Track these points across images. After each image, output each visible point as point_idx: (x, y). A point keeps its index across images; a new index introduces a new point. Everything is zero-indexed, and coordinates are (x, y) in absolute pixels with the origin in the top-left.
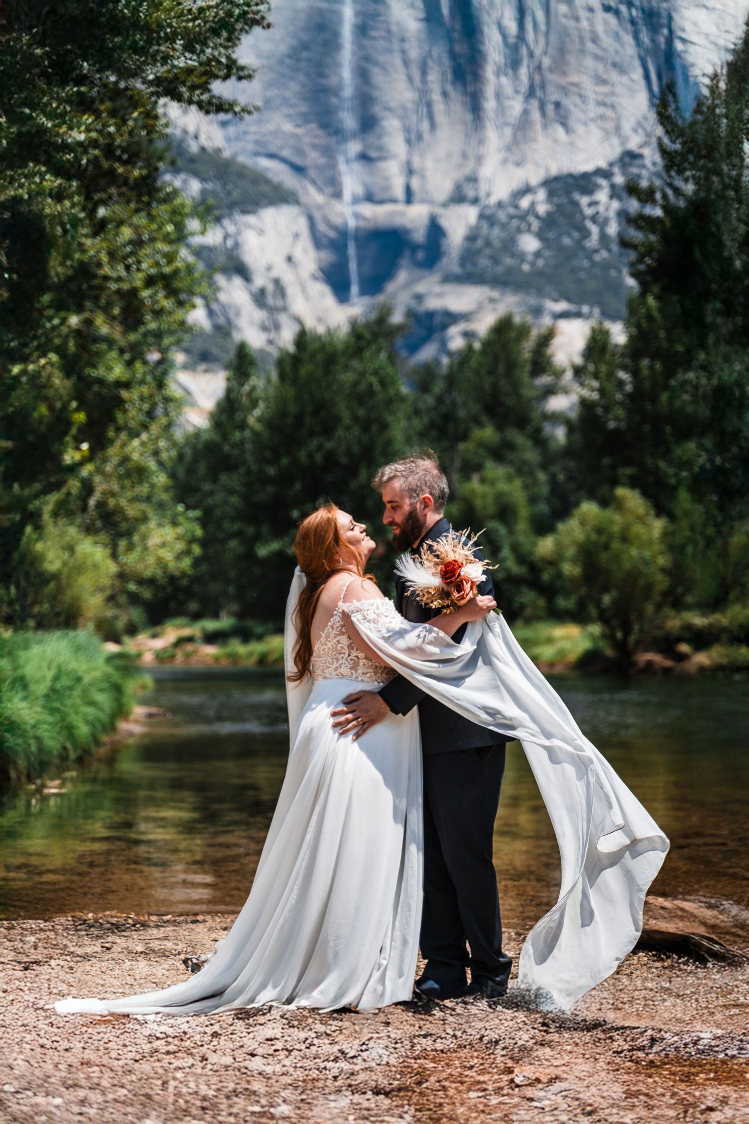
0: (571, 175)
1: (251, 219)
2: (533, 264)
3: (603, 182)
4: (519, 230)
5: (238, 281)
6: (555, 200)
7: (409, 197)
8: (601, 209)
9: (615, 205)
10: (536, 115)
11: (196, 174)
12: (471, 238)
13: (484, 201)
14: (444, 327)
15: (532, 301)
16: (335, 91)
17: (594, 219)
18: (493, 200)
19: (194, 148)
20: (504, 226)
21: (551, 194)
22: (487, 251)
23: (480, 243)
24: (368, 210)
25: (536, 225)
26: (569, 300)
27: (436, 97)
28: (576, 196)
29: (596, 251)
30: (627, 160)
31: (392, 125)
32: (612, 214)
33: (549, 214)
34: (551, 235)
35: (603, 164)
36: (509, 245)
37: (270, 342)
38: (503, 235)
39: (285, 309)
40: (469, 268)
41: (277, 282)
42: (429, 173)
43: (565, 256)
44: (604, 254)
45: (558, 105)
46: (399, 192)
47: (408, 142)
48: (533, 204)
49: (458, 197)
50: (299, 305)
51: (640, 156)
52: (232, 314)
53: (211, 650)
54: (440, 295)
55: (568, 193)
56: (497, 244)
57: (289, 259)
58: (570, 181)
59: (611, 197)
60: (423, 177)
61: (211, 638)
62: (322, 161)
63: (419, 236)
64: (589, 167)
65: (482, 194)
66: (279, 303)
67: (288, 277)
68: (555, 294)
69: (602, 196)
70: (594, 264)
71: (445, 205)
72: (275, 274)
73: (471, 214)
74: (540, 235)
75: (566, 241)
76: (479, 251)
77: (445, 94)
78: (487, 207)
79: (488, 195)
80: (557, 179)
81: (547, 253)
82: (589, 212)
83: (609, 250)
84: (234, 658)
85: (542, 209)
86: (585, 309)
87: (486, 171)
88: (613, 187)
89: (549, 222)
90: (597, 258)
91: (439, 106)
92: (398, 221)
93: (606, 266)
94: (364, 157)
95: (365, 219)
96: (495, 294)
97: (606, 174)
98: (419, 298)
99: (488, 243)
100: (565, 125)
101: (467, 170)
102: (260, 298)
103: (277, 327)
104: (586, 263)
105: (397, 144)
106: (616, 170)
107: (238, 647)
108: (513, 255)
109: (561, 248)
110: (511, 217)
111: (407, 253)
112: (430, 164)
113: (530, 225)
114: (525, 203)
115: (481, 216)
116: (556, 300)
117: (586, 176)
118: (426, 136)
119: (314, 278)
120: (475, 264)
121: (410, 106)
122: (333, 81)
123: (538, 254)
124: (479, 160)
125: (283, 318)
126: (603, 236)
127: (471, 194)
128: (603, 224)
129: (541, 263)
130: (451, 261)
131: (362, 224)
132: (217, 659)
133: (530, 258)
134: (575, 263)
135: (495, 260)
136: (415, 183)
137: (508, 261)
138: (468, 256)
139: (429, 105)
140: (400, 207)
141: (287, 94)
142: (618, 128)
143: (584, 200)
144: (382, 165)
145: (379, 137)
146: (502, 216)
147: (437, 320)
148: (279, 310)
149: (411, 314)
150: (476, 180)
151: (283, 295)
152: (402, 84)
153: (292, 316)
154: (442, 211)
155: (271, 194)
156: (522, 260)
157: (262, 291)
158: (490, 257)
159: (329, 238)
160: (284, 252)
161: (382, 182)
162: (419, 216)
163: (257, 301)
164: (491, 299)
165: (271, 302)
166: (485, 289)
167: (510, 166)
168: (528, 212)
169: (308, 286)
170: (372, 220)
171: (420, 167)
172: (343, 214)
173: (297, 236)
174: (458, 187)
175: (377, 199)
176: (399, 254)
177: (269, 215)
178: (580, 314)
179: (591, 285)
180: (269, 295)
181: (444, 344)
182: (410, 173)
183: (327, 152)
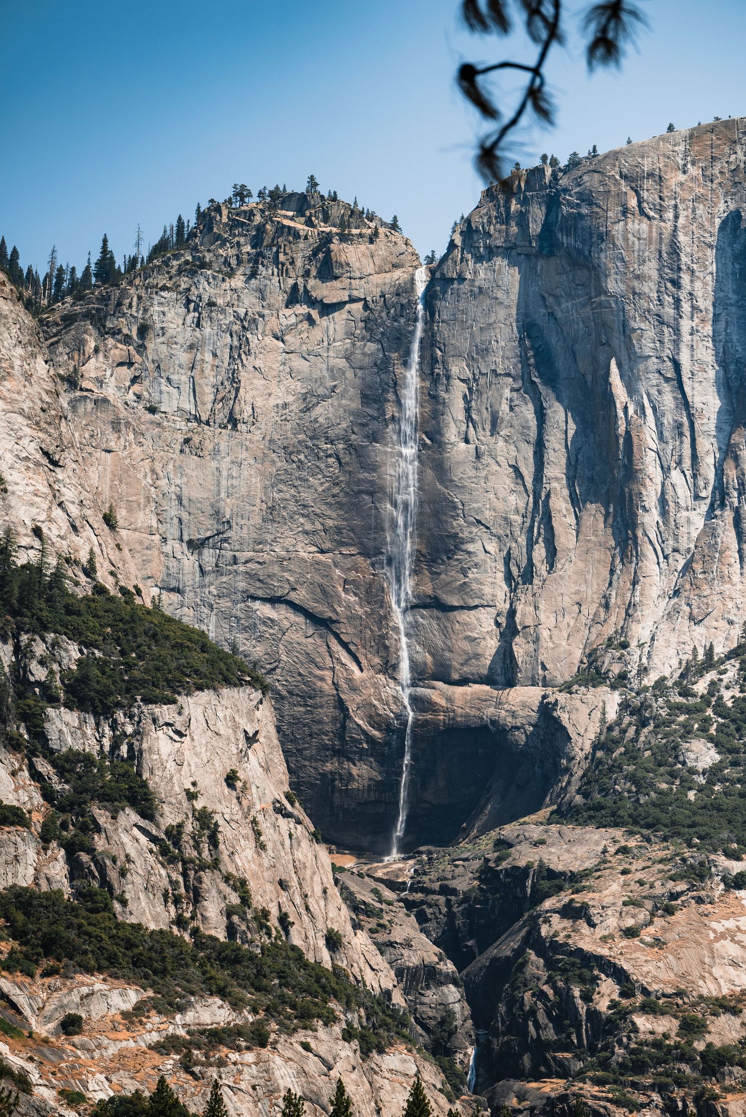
1: (163, 711)
2: (704, 790)
4: (687, 732)
5: (130, 816)
7: (506, 673)
10: (727, 537)
11: (76, 635)
12: (605, 744)
13: (634, 682)
14: (540, 896)
15: (693, 855)
16: (389, 493)
18: (650, 680)
20: (661, 725)
22: (629, 768)
23: (618, 752)
24: (438, 693)
25: (716, 724)
27: (560, 504)
31: (483, 551)
33: (737, 702)
34: (739, 742)
36: (668, 756)
37: (180, 922)
38: (659, 740)
39: (215, 864)
40: (596, 796)
41: (204, 818)
42: (545, 634)
46: (486, 664)
47: (509, 577)
48: (714, 687)
49: (592, 675)
50: (241, 857)
54: (540, 843)
56: (646, 754)
57: (231, 779)
60: (537, 640)
62: (362, 610)
63: (520, 739)
65: (633, 670)
66: (206, 854)
67: (225, 809)
71: (567, 688)
72: (199, 805)
73: (608, 703)
74: (719, 742)
76: (616, 767)
77: (575, 500)
78: (639, 691)
79: (643, 671)
81: (727, 771)
85: (728, 697)
87: (640, 631)
89: (739, 719)
91: (564, 519)
92: (489, 714)
94: (436, 604)
95: (434, 709)
96: (633, 842)
98: (503, 844)
99: (632, 755)
101: (609, 630)
102: (169, 846)
103: (197, 897)
105: (492, 583)
108: (673, 775)
110: (677, 709)
111: (502, 770)
112: (547, 619)
113: (707, 721)
114: (701, 687)
115: (624, 706)
116: (734, 855)
118: (541, 567)
119: (280, 810)
120: (604, 791)
121: (517, 519)
123: (713, 773)
124: (630, 611)
125: (209, 881)
127: (615, 670)
129: (718, 788)
131: (426, 715)
133: (701, 780)
135: (641, 784)
136: (520, 648)
137: (664, 785)
138: (596, 776)
139: (547, 518)
140: (493, 690)
141: (307, 496)
144: (463, 616)
145: (464, 572)
147: (530, 884)
148: (203, 867)
149: (487, 874)
150: (624, 646)
151: (214, 842)
152: (504, 481)
153: (227, 879)
154: (562, 697)
155: (204, 669)
156: (687, 784)
157: (175, 833)
158: (632, 778)
159: (370, 739)
160: (221, 767)
161: (466, 646)
162: (524, 705)
163: (164, 851)
164: (624, 850)
165: (190, 852)
166: (618, 833)
167: (683, 623)
168: (706, 700)
169: (265, 826)
170: (447, 710)
171: (529, 622)
172: (396, 699)
173: (251, 740)
174: (592, 656)
175: (455, 676)
176: (490, 772)
177: (197, 705)
180: (186, 840)
181: (534, 928)
182: (512, 630)
183: (373, 594)
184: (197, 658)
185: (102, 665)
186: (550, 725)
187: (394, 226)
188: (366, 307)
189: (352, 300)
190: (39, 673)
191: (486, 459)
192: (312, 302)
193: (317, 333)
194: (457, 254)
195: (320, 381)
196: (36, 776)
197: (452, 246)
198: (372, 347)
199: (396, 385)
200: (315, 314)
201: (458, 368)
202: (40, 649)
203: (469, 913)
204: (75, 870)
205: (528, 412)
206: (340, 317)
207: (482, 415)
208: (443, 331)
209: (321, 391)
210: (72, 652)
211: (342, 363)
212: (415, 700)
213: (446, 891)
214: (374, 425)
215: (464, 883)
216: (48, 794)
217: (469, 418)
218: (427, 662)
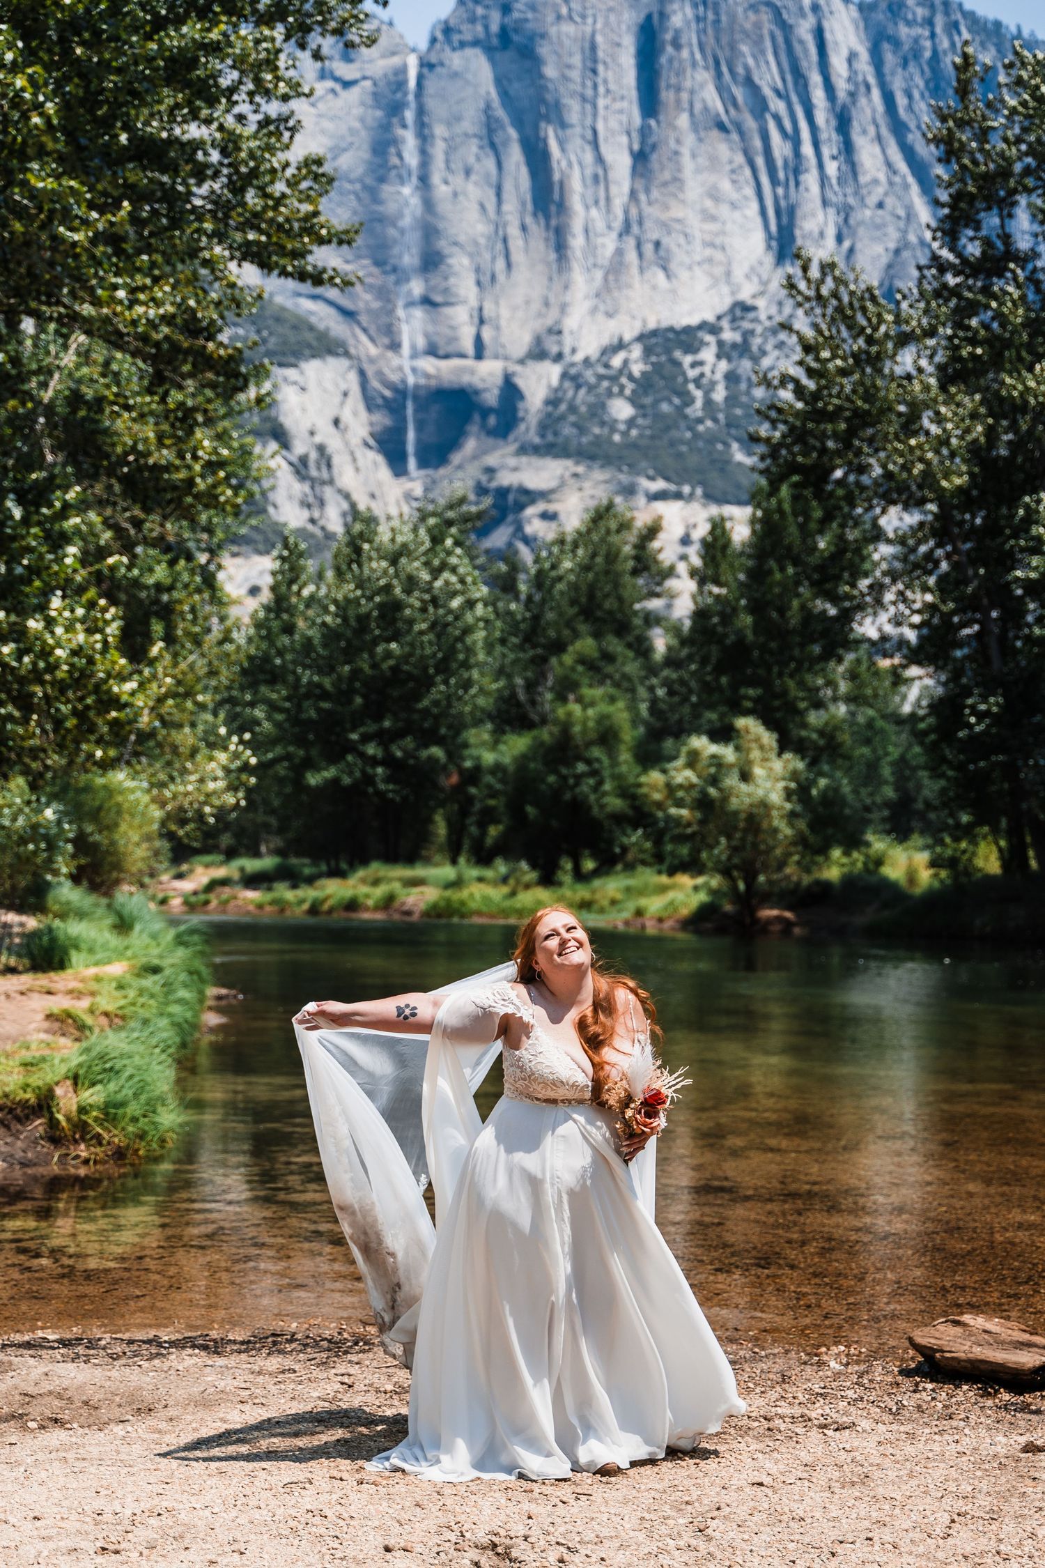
0: (671, 329)
1: (291, 373)
2: (625, 434)
3: (709, 338)
4: (610, 394)
5: (273, 446)
6: (654, 359)
7: (480, 351)
8: (707, 369)
9: (723, 366)
10: (631, 256)
12: (553, 402)
13: (568, 358)
14: (521, 507)
15: (624, 478)
16: (392, 221)
17: (697, 381)
18: (579, 357)
20: (591, 388)
21: (648, 352)
22: (572, 418)
23: (563, 407)
24: (429, 365)
25: (629, 388)
26: (667, 479)
27: (514, 231)
28: (678, 354)
29: (700, 421)
30: (738, 313)
31: (460, 264)
32: (719, 376)
33: (644, 373)
34: (648, 400)
35: (710, 318)
36: (598, 410)
37: (313, 521)
38: (591, 399)
39: (331, 482)
40: (550, 438)
41: (321, 449)
42: (503, 323)
43: (664, 425)
44: (709, 423)
45: (657, 244)
46: (468, 345)
47: (479, 283)
48: (626, 362)
49: (538, 353)
50: (347, 477)
51: (754, 308)
53: (252, 895)
54: (515, 469)
55: (668, 351)
56: (583, 409)
57: (336, 422)
58: (671, 335)
59: (719, 357)
60: (498, 328)
61: (252, 881)
62: (376, 305)
63: (491, 398)
64: (694, 321)
65: (567, 350)
66: (325, 475)
67: (334, 443)
68: (651, 472)
69: (708, 355)
70: (696, 435)
71: (521, 362)
72: (318, 439)
73: (552, 373)
74: (633, 401)
75: (665, 407)
76: (562, 418)
77: (524, 228)
78: (573, 365)
79: (574, 351)
80: (654, 333)
81: (640, 421)
82: (692, 373)
83: (715, 420)
84: (281, 905)
85: (637, 369)
86: (686, 489)
87: (571, 323)
88: (720, 344)
89: (645, 385)
90: (701, 428)
91: (517, 242)
92: (466, 379)
93: (711, 439)
94: (427, 301)
95: (428, 376)
96: (580, 469)
97: (714, 329)
98: (490, 471)
99: (573, 409)
100: (665, 269)
101: (549, 322)
102: (300, 468)
103: (322, 503)
104: (688, 435)
105: (465, 287)
106: (725, 324)
107: (285, 893)
108: (603, 424)
109: (658, 416)
110: (601, 378)
111: (477, 417)
112: (505, 312)
113: (622, 387)
114: (617, 361)
115: (564, 376)
116: (652, 478)
117: (688, 330)
118: (501, 277)
119: (366, 444)
120: (556, 434)
121: (482, 241)
122: (390, 208)
123: (631, 423)
124: (564, 308)
125: (328, 492)
126: (708, 403)
127: (554, 349)
128: (709, 390)
129: (634, 432)
130: (528, 429)
131: (422, 381)
132: (260, 906)
133: (622, 427)
134: (675, 434)
135: (581, 429)
136: (487, 334)
137: (597, 430)
138: (548, 424)
139: (505, 240)
140: (469, 363)
142: (728, 274)
143: (687, 360)
144: (447, 311)
145: (446, 278)
146: (589, 375)
147: (511, 498)
148: (323, 483)
149: (482, 490)
150: (560, 332)
151: (329, 466)
152: (473, 214)
153: (340, 491)
154: (518, 368)
155: (315, 343)
156: (613, 430)
157: (304, 460)
158: (575, 425)
159: (384, 397)
160: (331, 414)
161: (448, 331)
162: (491, 374)
163: (298, 472)
164: (575, 475)
165: (314, 472)
166: (569, 463)
167: (600, 317)
168: (621, 372)
169: (358, 455)
170: (436, 377)
171: (493, 314)
172: (400, 369)
173: (345, 394)
174: (538, 340)
175: (441, 352)
176: (467, 419)
177: (313, 369)
178: (678, 496)
179: (693, 460)
180: (312, 464)
181: (519, 528)
182: (482, 321)
183: (384, 294)
184: (309, 336)
186: (511, 391)
187: (391, 24)
188: (375, 84)
189: (365, 78)
191: (461, 198)
192: (336, 79)
193: (339, 103)
194: (438, 46)
195: (342, 138)
197: (433, 40)
198: (379, 113)
199: (396, 142)
200: (338, 87)
201: (439, 130)
205: (490, 164)
206: (355, 91)
207: (457, 166)
208: (431, 103)
209: (344, 145)
211: (357, 125)
212: (414, 370)
214: (381, 172)
217: (448, 168)
218: (421, 343)
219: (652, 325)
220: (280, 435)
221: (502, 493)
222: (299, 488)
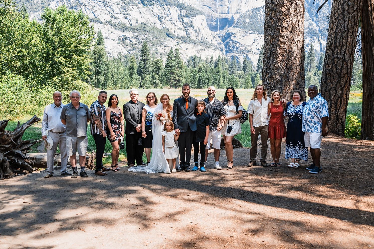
1: (195, 18)
3: (262, 9)
4: (246, 18)
5: (192, 28)
7: (228, 13)
8: (261, 14)
9: (263, 13)
11: (186, 10)
12: (238, 20)
14: (231, 35)
15: (246, 31)
18: (243, 13)
19: (186, 5)
21: (252, 12)
24: (221, 15)
26: (253, 31)
28: (257, 12)
29: (259, 22)
32: (263, 15)
34: (251, 19)
35: (262, 6)
36: (244, 21)
37: (197, 39)
38: (243, 19)
39: (200, 33)
40: (237, 25)
41: (199, 28)
43: (253, 23)
46: (226, 12)
47: (229, 3)
49: (237, 13)
50: (202, 32)
52: (190, 34)
54: (232, 30)
55: (255, 11)
57: (201, 24)
58: (256, 9)
62: (214, 6)
63: (230, 19)
65: (241, 12)
67: (201, 27)
69: (261, 12)
71: (234, 14)
73: (238, 15)
74: (249, 19)
75: (254, 20)
76: (239, 22)
78: (241, 14)
82: (259, 15)
83: (261, 22)
85: (250, 15)
87: (242, 8)
89: (251, 17)
92: (227, 17)
94: (221, 6)
96: (240, 30)
98: (228, 30)
99: (241, 21)
102: (196, 31)
103: (198, 36)
104: (257, 24)
105: (227, 3)
110: (245, 16)
112: (232, 7)
113: (248, 17)
114: (248, 14)
115: (240, 16)
116: (250, 31)
117: (259, 8)
118: (232, 1)
119: (206, 27)
123: (249, 22)
124: (241, 6)
125: (200, 35)
126: (260, 19)
127: (239, 12)
129: (249, 24)
130: (234, 24)
131: (220, 17)
134: (255, 24)
135: (241, 24)
136: (230, 10)
137: (244, 24)
138: (237, 23)
144: (224, 7)
145: (224, 2)
146: (243, 16)
149: (226, 33)
150: (240, 9)
151: (200, 31)
154: (234, 15)
156: (246, 24)
159: (215, 20)
161: (224, 10)
162: (230, 16)
165: (198, 32)
167: (246, 7)
169: (205, 29)
170: (222, 17)
172: (217, 16)
173: (203, 20)
174: (237, 11)
175: (223, 13)
176: (227, 23)
177: (198, 17)
178: (254, 33)
179: (257, 28)
180: (197, 31)
181: (231, 38)
182: (229, 8)
183: (215, 5)
184: (198, 12)
185: (189, 13)
186: (233, 18)
190: (182, 14)
196: (183, 25)
202: (182, 12)
203: (225, 37)
204: (187, 34)
210: (186, 12)
213: (222, 35)
215: (224, 34)
216: (184, 27)
218: (220, 12)
219: (253, 8)
220: (193, 27)
221: (229, 33)
222: (195, 34)
